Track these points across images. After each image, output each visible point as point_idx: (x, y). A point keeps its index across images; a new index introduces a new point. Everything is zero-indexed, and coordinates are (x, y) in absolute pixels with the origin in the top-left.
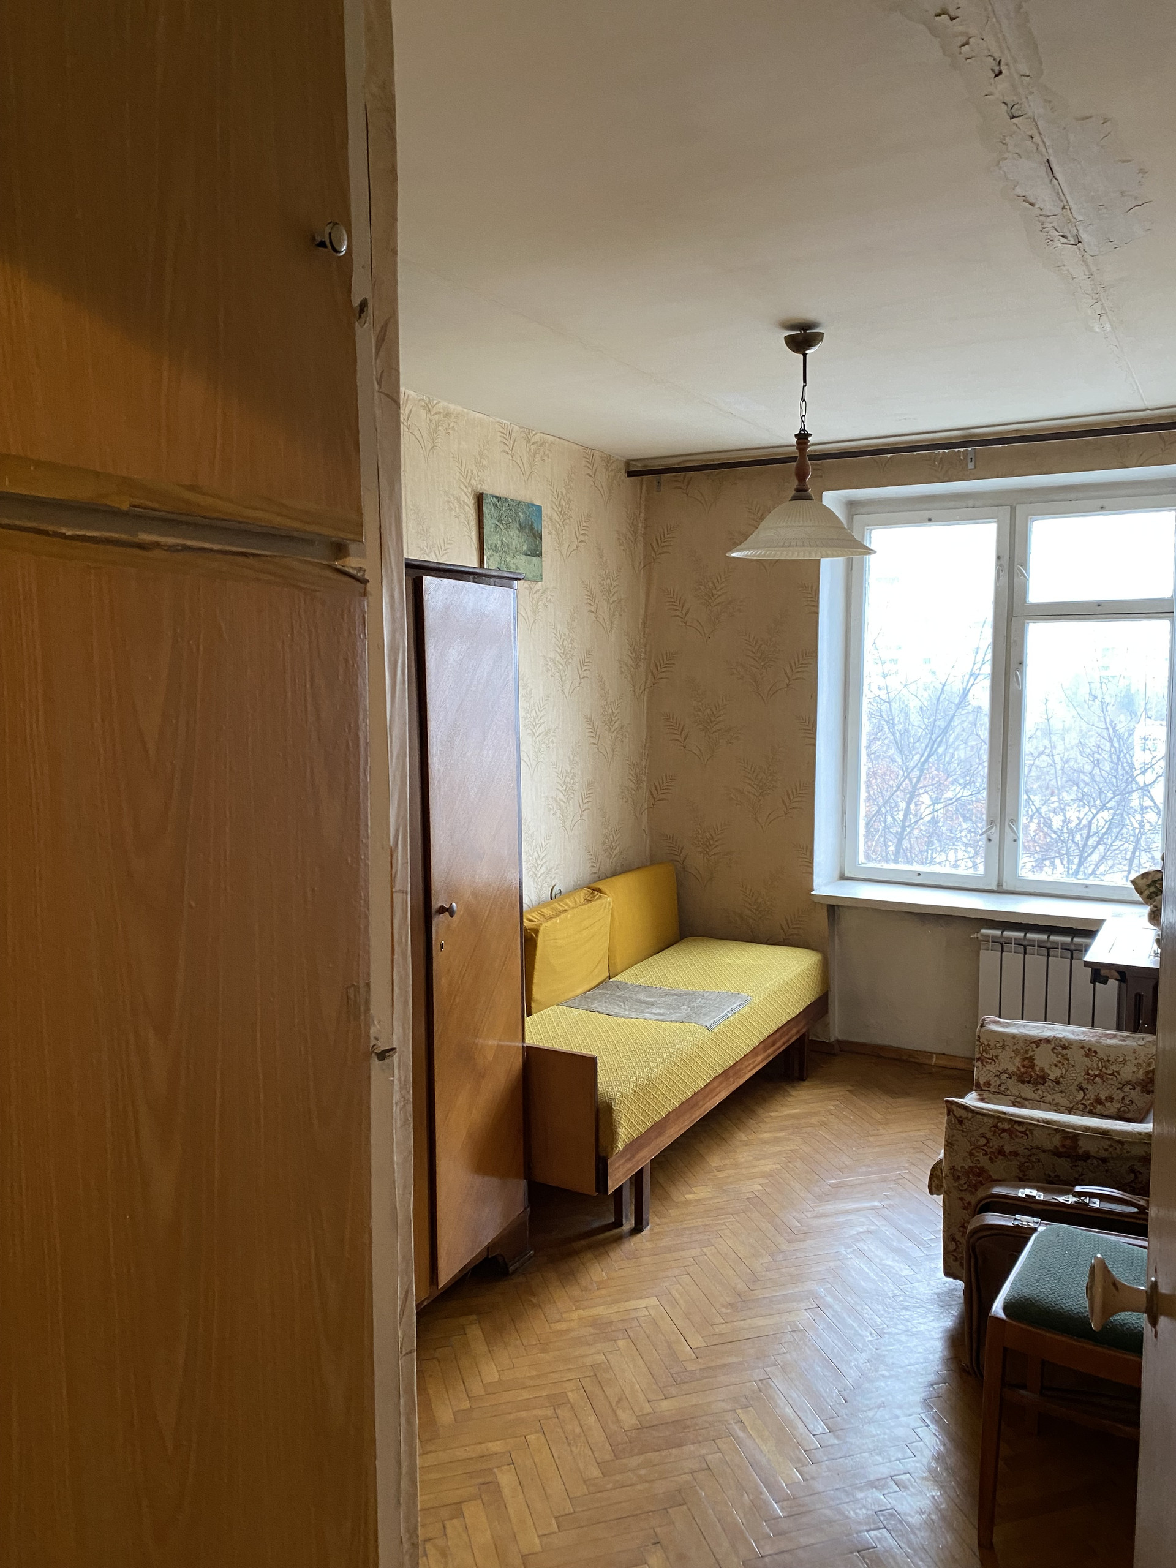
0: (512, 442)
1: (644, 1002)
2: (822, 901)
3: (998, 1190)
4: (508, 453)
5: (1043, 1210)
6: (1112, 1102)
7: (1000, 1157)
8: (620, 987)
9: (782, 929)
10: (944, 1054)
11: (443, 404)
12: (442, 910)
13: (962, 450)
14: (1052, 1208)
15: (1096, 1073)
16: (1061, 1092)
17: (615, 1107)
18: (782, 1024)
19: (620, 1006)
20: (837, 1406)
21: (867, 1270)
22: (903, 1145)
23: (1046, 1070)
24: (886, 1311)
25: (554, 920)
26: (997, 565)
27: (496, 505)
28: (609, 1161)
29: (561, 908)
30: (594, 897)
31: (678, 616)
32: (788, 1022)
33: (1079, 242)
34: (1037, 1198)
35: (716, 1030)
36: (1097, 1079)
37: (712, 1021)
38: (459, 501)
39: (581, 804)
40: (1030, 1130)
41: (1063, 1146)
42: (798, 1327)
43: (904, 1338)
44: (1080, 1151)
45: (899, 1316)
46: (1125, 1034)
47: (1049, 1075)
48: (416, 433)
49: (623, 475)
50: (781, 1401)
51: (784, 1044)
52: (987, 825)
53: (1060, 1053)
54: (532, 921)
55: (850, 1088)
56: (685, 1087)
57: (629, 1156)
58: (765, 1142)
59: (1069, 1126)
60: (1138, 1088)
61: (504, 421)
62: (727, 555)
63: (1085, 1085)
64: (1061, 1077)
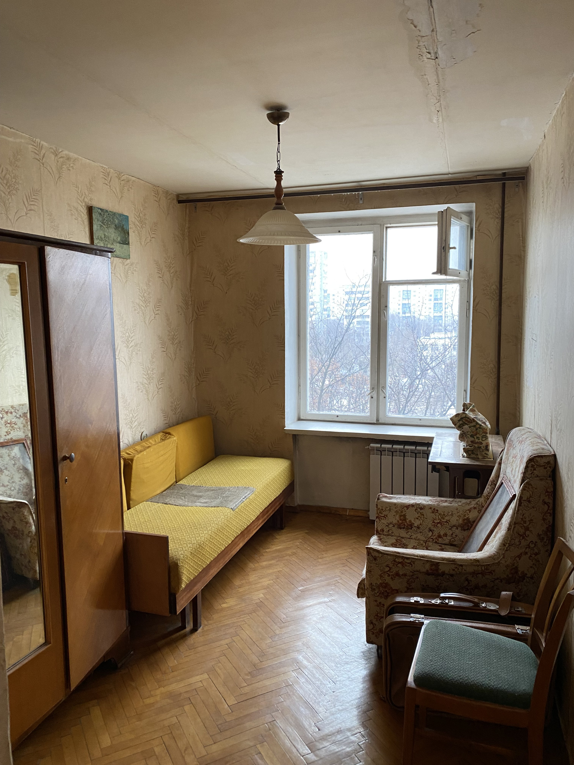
0: (109, 179)
1: (196, 496)
2: (290, 433)
3: (400, 599)
4: (107, 185)
5: (424, 608)
6: (446, 537)
7: (397, 577)
8: (182, 487)
9: (269, 448)
10: (353, 509)
11: (66, 152)
12: (65, 458)
13: (357, 193)
14: (429, 607)
15: (438, 521)
16: (421, 532)
17: (180, 564)
18: (271, 501)
19: (182, 499)
20: (314, 733)
21: (324, 641)
22: (336, 563)
23: (413, 522)
24: (336, 666)
25: (142, 453)
26: (373, 255)
27: (101, 214)
28: (177, 596)
29: (148, 446)
30: (166, 437)
31: (209, 281)
32: (275, 499)
33: (437, 58)
34: (421, 602)
35: (237, 510)
36: (439, 525)
37: (235, 505)
38: (77, 211)
39: (158, 385)
40: (413, 562)
41: (431, 569)
42: (289, 683)
43: (347, 683)
44: (440, 572)
45: (344, 669)
46: (451, 499)
47: (414, 524)
48: (48, 168)
49: (175, 202)
50: (282, 735)
51: (273, 511)
52: (371, 390)
53: (419, 512)
54: (129, 454)
55: (307, 531)
56: (220, 545)
57: (188, 591)
58: (263, 568)
59: (434, 558)
60: (459, 528)
61: (105, 166)
62: (238, 240)
63: (432, 528)
64: (420, 524)
